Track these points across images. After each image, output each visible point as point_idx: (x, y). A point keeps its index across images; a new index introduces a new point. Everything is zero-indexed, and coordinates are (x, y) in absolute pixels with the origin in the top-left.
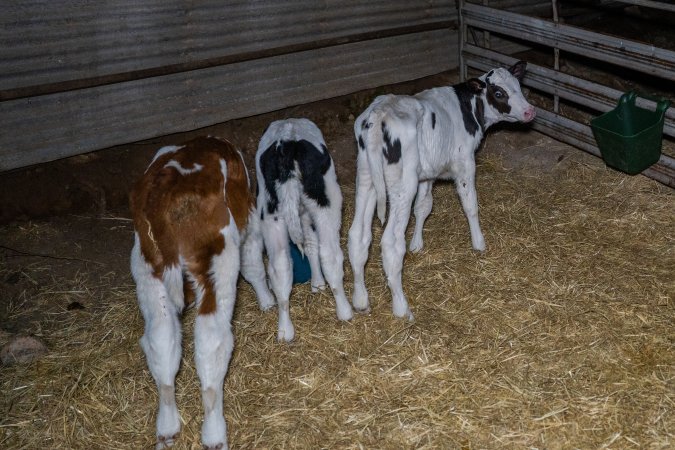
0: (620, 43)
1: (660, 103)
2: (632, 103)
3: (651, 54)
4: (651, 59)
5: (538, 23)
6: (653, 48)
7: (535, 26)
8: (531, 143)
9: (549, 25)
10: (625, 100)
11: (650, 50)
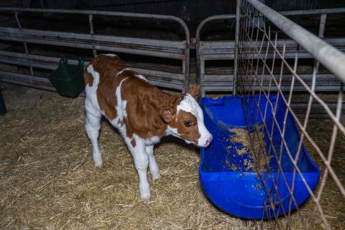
0: (57, 34)
1: (80, 61)
2: (66, 63)
3: (72, 37)
4: (73, 40)
5: (11, 30)
6: (73, 34)
7: (10, 32)
8: (24, 93)
9: (17, 30)
10: (62, 62)
11: (72, 35)
